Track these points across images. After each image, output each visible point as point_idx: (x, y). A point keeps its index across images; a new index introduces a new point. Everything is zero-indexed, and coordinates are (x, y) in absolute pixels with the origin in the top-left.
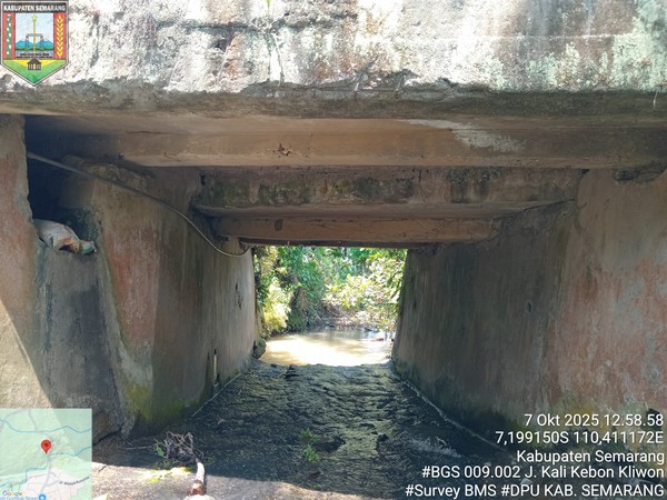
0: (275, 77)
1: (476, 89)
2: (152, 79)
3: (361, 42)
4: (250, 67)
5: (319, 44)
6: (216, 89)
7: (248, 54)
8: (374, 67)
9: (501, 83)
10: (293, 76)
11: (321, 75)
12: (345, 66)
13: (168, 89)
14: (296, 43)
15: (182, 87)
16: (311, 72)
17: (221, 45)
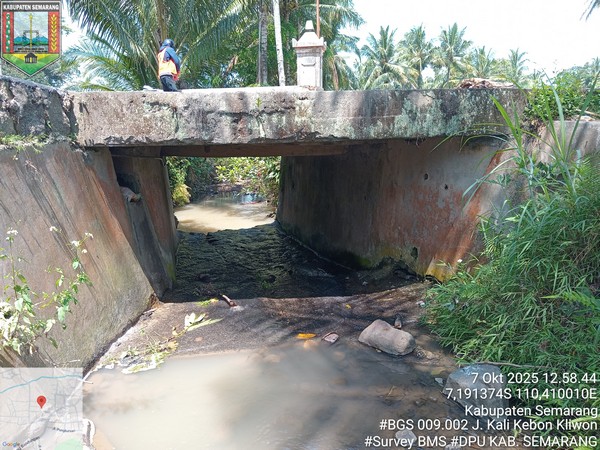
0: (262, 135)
1: (344, 139)
2: (206, 138)
3: (298, 119)
4: (251, 132)
5: (280, 121)
6: (236, 142)
7: (249, 126)
8: (303, 131)
9: (353, 136)
10: (270, 135)
11: (282, 135)
12: (291, 130)
13: (214, 142)
14: (270, 121)
15: (220, 141)
16: (277, 133)
17: (236, 121)
